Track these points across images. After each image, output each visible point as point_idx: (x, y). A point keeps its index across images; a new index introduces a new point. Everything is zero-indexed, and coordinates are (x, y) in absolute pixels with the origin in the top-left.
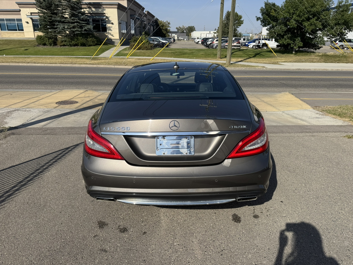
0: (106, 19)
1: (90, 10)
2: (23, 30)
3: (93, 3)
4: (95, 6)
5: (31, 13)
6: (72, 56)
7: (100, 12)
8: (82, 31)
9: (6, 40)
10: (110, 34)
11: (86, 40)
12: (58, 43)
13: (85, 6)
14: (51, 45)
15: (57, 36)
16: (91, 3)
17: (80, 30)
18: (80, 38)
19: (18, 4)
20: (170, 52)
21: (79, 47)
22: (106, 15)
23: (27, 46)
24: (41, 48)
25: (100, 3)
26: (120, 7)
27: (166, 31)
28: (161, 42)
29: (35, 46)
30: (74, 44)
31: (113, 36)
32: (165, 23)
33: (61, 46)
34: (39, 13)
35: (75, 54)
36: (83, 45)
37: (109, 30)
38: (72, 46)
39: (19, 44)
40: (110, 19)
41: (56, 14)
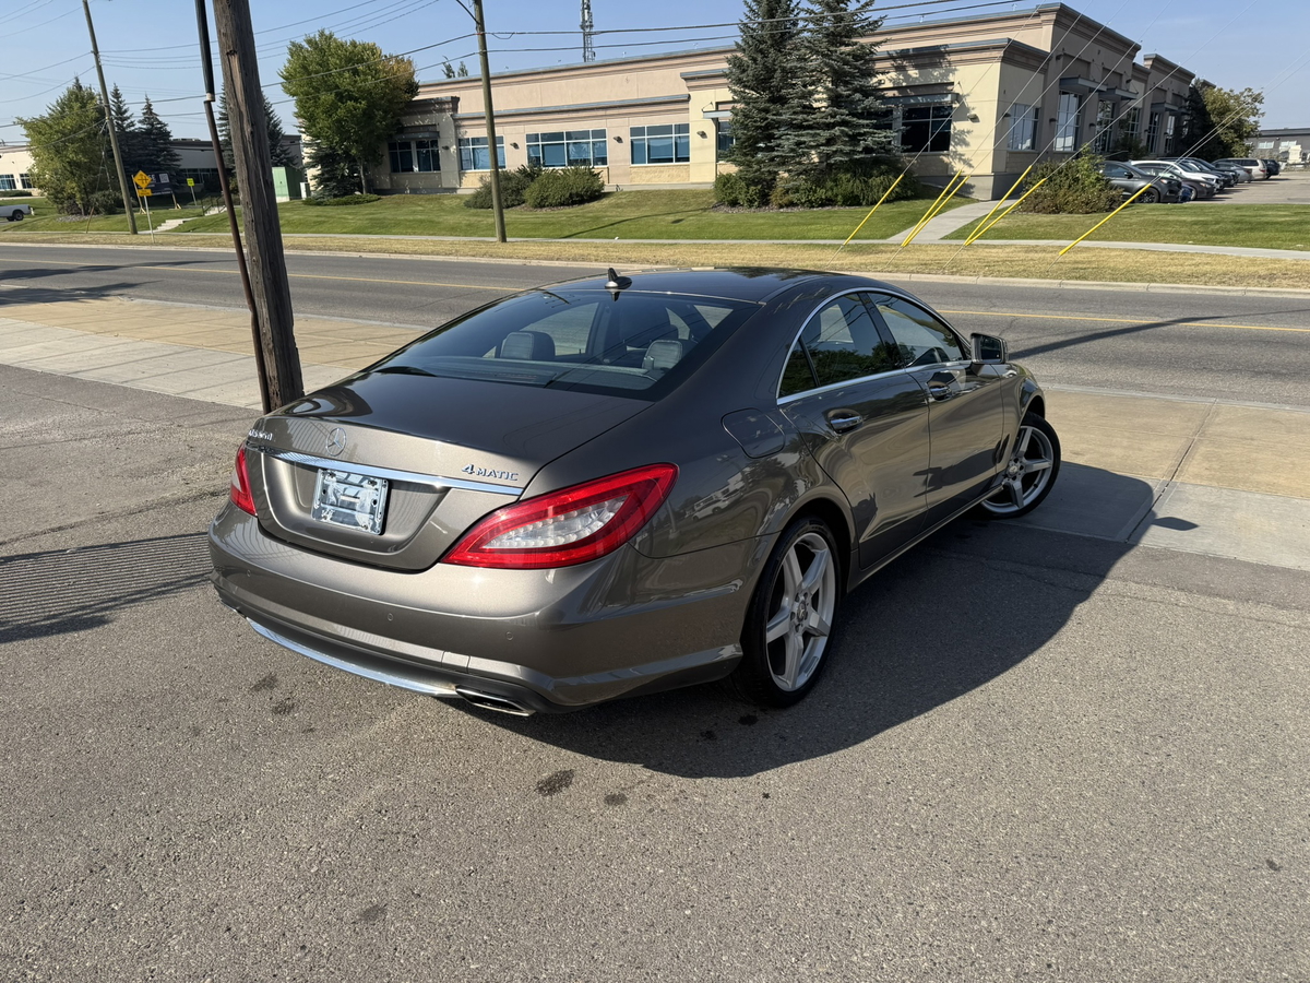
0: (952, 102)
1: (901, 77)
2: (687, 159)
3: (914, 49)
4: (920, 61)
5: (717, 104)
6: (800, 239)
7: (937, 79)
8: (854, 152)
9: (638, 192)
10: (960, 159)
11: (866, 182)
12: (772, 198)
13: (887, 64)
14: (751, 202)
15: (776, 173)
16: (908, 50)
17: (847, 149)
18: (844, 177)
19: (686, 79)
20: (1189, 219)
21: (836, 208)
22: (956, 89)
23: (686, 209)
24: (723, 215)
25: (938, 47)
26: (1015, 55)
27: (1236, 132)
28: (1165, 181)
29: (705, 210)
30: (821, 199)
31: (971, 166)
32: (1237, 98)
33: (781, 206)
34: (734, 101)
35: (811, 234)
36: (853, 200)
37: (957, 144)
38: (813, 207)
39: (666, 204)
40: (969, 102)
41: (782, 100)
